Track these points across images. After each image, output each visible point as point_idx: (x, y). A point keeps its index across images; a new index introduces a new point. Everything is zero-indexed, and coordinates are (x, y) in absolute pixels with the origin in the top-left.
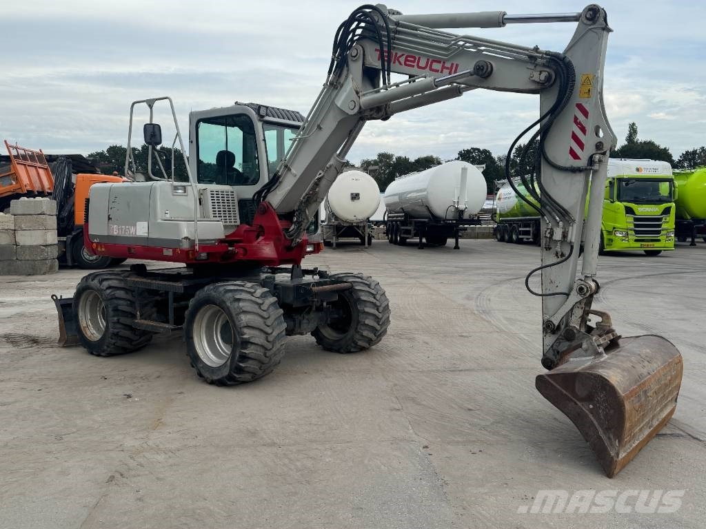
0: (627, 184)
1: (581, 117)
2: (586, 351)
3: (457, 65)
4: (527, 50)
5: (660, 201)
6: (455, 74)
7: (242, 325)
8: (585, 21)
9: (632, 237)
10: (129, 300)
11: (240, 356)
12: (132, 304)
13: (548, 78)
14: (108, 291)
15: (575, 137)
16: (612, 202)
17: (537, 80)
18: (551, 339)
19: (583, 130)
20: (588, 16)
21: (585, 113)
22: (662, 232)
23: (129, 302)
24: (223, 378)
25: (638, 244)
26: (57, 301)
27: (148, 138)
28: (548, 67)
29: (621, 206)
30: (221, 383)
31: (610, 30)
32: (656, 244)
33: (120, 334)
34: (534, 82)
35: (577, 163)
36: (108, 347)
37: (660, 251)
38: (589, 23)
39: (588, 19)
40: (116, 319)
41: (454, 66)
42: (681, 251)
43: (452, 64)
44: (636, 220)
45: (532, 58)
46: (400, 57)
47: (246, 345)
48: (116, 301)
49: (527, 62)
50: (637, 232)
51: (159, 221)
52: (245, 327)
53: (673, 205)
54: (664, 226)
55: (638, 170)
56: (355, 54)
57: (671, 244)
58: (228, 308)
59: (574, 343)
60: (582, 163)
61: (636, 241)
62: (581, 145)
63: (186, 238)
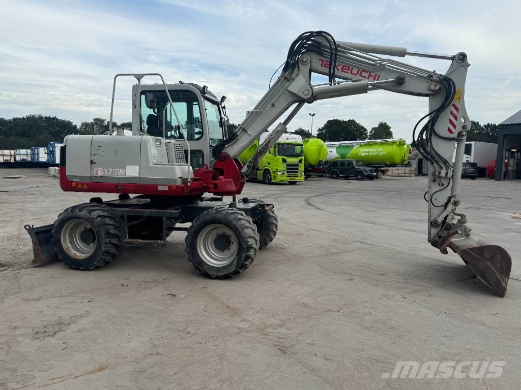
0: (282, 146)
1: (455, 111)
2: (461, 235)
3: (379, 75)
4: (429, 72)
5: (297, 156)
6: (378, 82)
7: (247, 236)
8: (458, 61)
9: (286, 175)
10: (114, 225)
11: (245, 257)
12: (116, 228)
13: (440, 89)
14: (99, 219)
15: (451, 122)
16: (276, 156)
17: (433, 89)
18: (434, 231)
19: (456, 118)
20: (460, 58)
21: (457, 109)
22: (299, 172)
23: (114, 227)
24: (229, 273)
25: (289, 178)
26: (30, 230)
27: (149, 103)
28: (440, 83)
29: (280, 158)
30: (227, 277)
31: (469, 65)
32: (296, 178)
33: (110, 251)
34: (431, 90)
35: (452, 136)
36: (98, 262)
37: (296, 182)
38: (460, 62)
39: (459, 59)
40: (108, 240)
41: (378, 76)
42: (307, 182)
43: (376, 74)
44: (287, 165)
45: (430, 76)
46: (339, 65)
47: (249, 249)
48: (106, 227)
49: (427, 79)
50: (288, 172)
51: (151, 165)
52: (249, 237)
53: (303, 158)
54: (300, 169)
55: (287, 139)
56: (306, 60)
57: (303, 178)
58: (235, 226)
59: (452, 231)
60: (455, 135)
61: (288, 176)
62: (454, 126)
63: (180, 178)
